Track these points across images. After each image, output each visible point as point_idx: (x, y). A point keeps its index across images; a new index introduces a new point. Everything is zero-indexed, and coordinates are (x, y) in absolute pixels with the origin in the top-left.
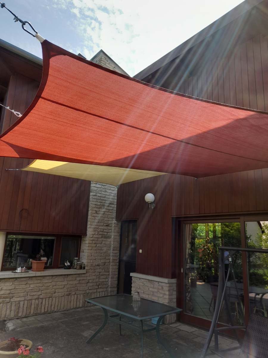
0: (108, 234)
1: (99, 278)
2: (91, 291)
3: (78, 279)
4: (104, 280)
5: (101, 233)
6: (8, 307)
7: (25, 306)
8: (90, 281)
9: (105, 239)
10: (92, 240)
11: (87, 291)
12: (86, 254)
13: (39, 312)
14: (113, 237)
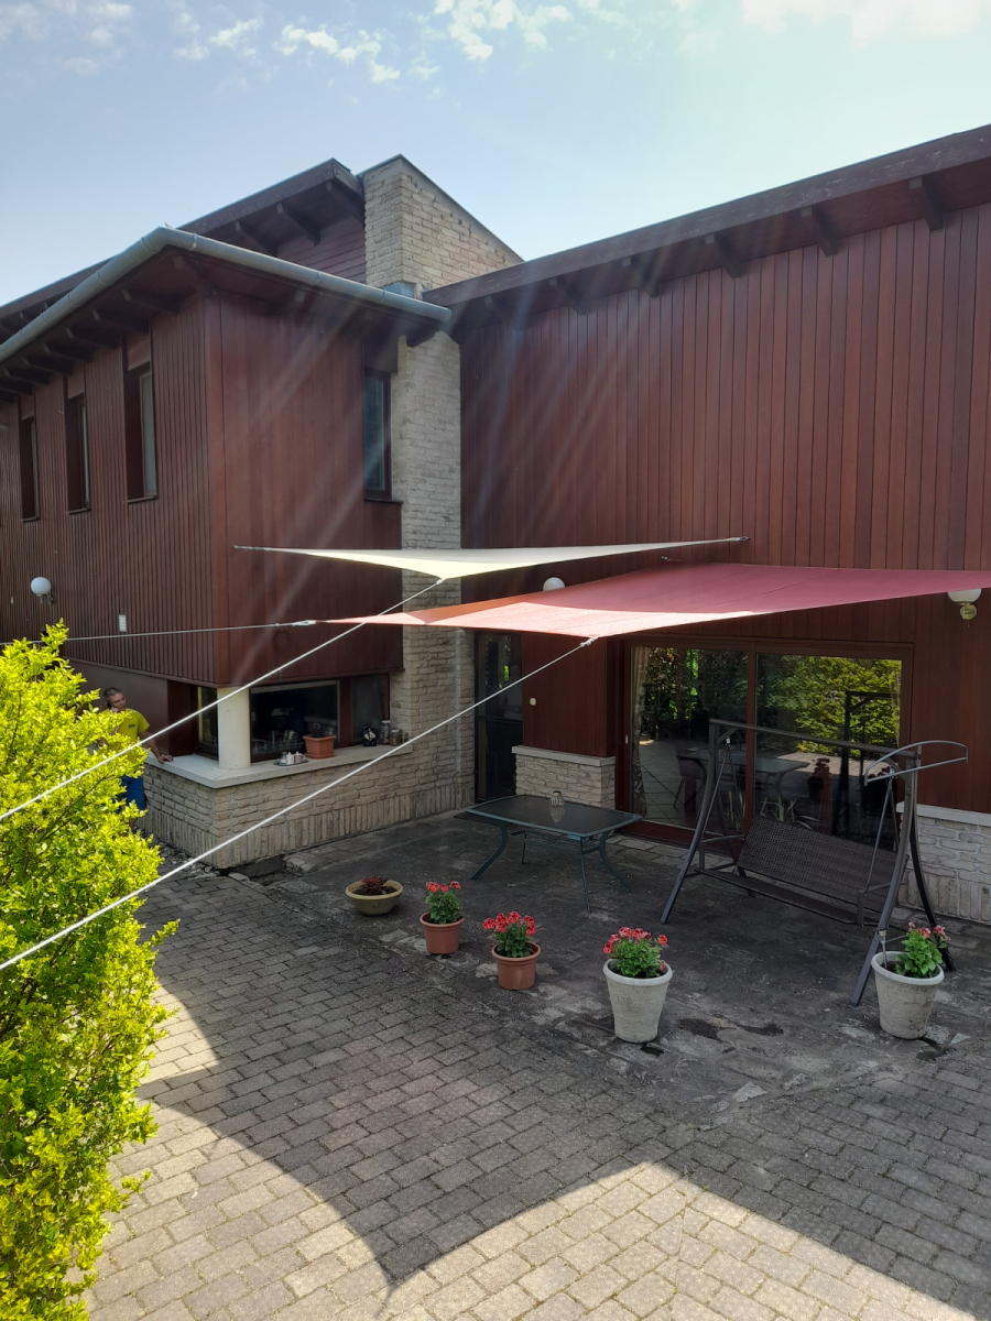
0: (449, 661)
1: (437, 759)
2: (423, 787)
3: (398, 765)
4: (447, 762)
5: (433, 662)
6: (284, 831)
7: (312, 828)
8: (421, 767)
9: (442, 675)
10: (418, 681)
11: (417, 788)
12: (408, 712)
13: (335, 835)
14: (458, 667)
